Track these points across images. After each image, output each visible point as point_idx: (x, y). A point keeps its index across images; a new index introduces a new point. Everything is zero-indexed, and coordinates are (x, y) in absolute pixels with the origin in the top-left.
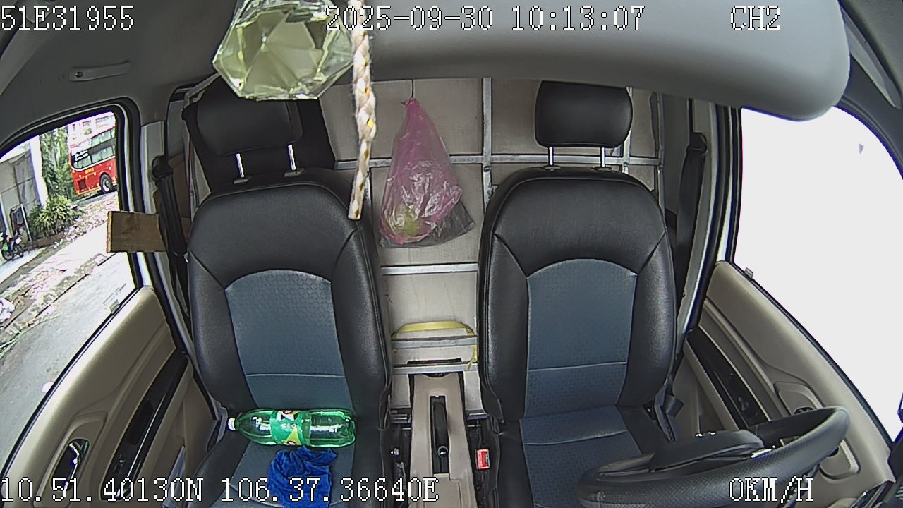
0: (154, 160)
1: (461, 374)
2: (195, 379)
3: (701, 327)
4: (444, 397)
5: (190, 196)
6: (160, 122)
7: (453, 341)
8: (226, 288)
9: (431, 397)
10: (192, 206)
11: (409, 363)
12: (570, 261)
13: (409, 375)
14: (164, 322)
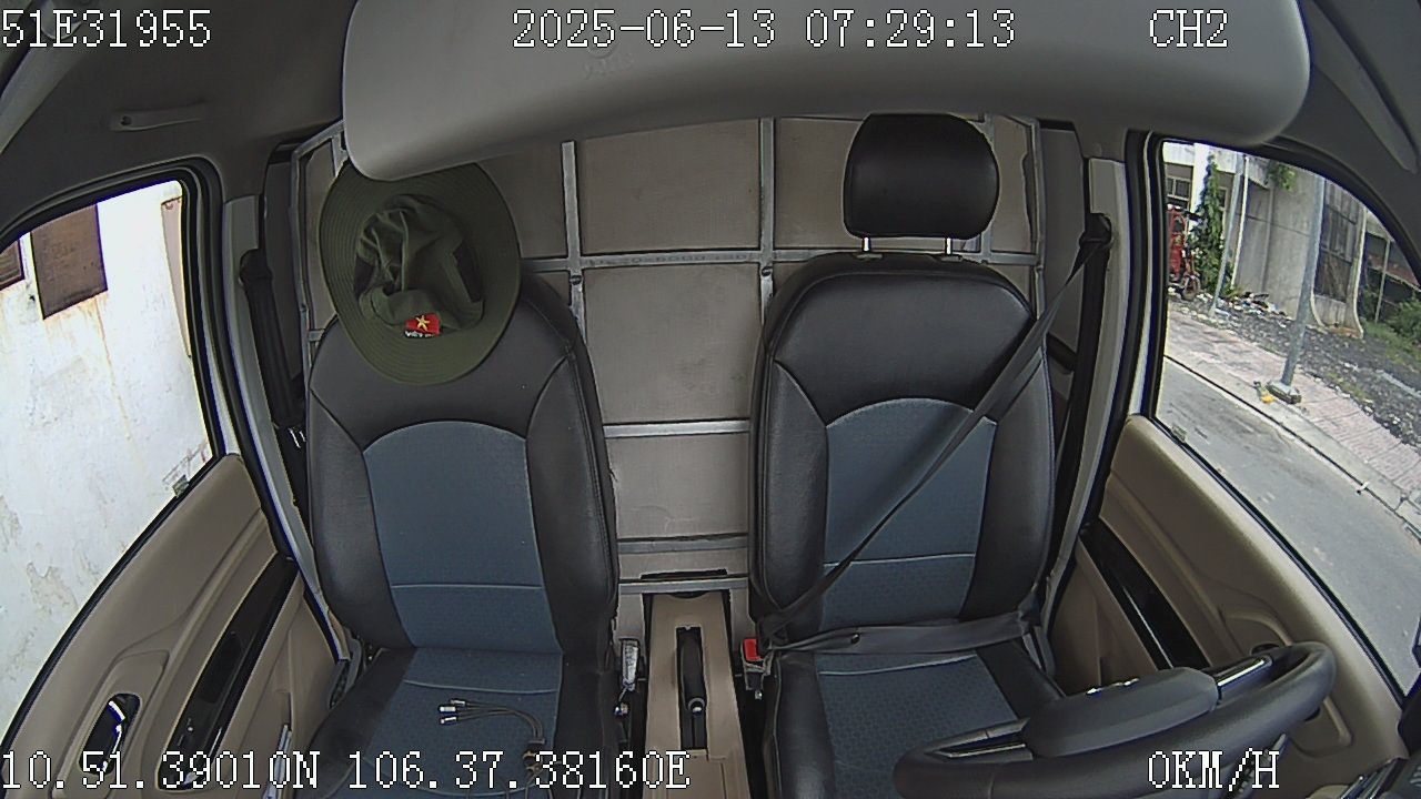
0: (242, 258)
1: (723, 595)
2: (308, 602)
3: (1103, 519)
4: (699, 629)
5: (299, 313)
6: (252, 198)
7: (713, 542)
8: (365, 449)
9: (678, 629)
10: (302, 330)
11: (644, 577)
12: (893, 402)
13: (644, 594)
14: (258, 511)
